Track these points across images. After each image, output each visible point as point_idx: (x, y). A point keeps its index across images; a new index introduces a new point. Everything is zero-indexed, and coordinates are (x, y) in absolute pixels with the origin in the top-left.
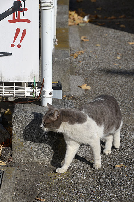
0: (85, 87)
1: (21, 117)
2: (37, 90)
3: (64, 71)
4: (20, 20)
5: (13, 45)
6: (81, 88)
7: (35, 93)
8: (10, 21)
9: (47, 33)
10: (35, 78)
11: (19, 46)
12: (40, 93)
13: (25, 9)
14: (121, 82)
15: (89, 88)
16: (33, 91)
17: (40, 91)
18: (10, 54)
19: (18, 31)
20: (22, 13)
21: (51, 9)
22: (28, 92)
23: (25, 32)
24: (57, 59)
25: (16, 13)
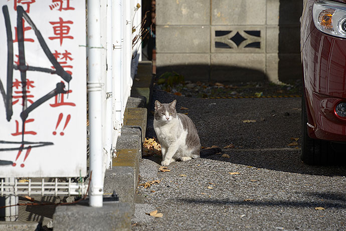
0: (154, 214)
1: (64, 217)
2: (84, 186)
3: (125, 190)
4: (63, 103)
5: (55, 133)
6: (149, 215)
7: (81, 191)
8: (52, 106)
9: (96, 118)
10: (82, 172)
11: (62, 134)
12: (88, 190)
13: (69, 91)
14: (207, 210)
15: (160, 215)
16: (79, 187)
17: (87, 188)
18: (51, 144)
19: (61, 116)
20: (65, 95)
21: (99, 90)
22: (73, 189)
23: (69, 117)
24: (115, 174)
25: (59, 96)
